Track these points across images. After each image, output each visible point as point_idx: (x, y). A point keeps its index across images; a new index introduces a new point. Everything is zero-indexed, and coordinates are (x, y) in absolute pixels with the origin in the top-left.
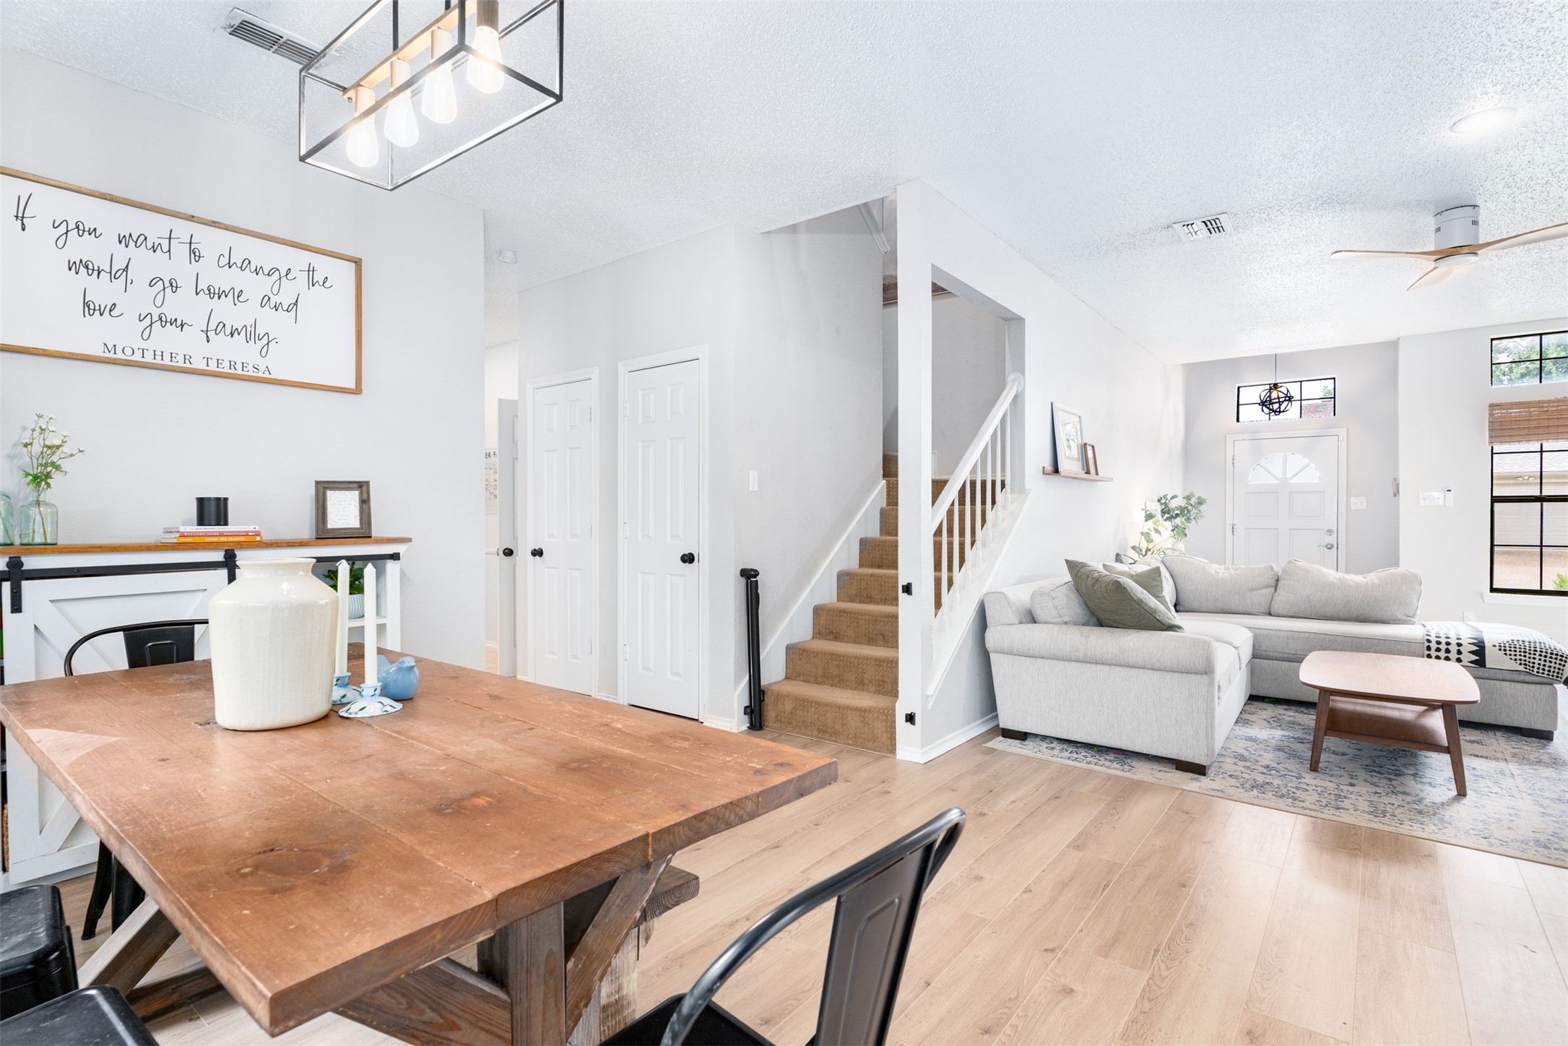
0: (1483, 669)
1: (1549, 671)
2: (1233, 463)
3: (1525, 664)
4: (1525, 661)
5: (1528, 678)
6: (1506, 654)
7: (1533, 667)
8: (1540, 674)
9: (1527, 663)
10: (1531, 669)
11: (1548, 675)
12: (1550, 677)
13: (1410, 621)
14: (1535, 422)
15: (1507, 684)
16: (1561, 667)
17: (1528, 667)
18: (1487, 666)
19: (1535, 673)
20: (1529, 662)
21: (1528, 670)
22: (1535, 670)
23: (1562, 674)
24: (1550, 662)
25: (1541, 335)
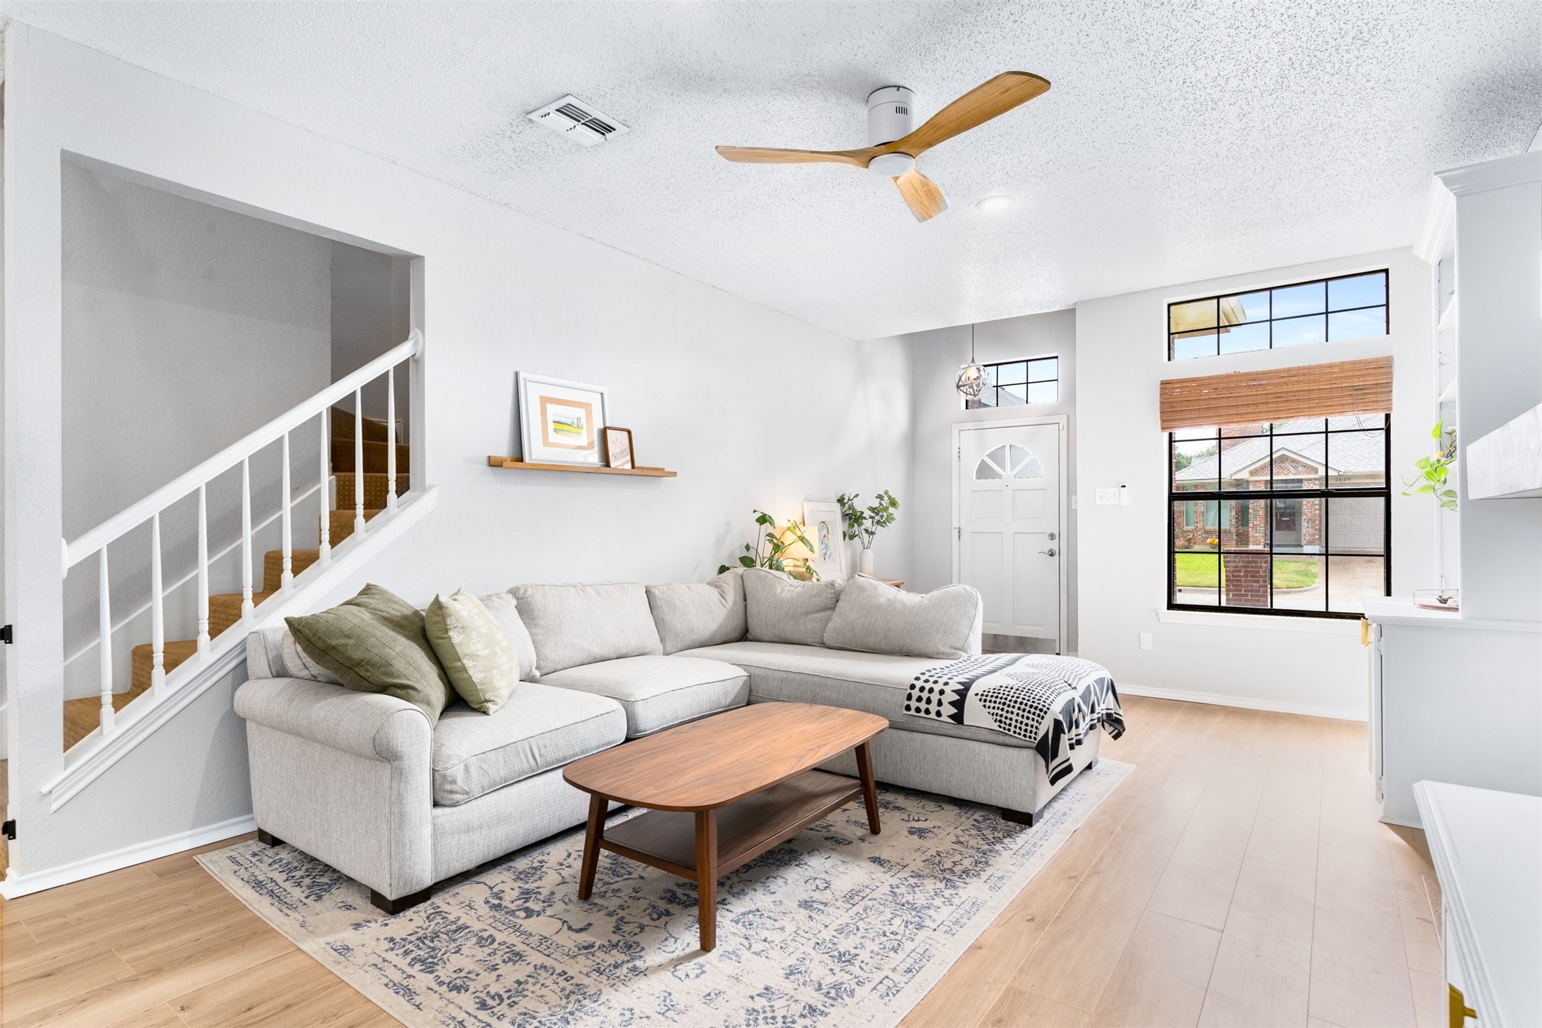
0: (960, 726)
1: (1026, 730)
2: (959, 457)
3: (1000, 721)
4: (1001, 716)
5: (1002, 739)
6: (985, 706)
7: (1010, 725)
8: (1016, 735)
9: (1003, 720)
10: (1007, 727)
11: (1025, 736)
12: (1027, 739)
13: (956, 654)
14: (1205, 402)
15: (985, 747)
16: (1035, 724)
17: (1003, 725)
18: (965, 723)
19: (1011, 733)
20: (1006, 718)
21: (1002, 730)
22: (1012, 729)
23: (1036, 733)
24: (1028, 718)
25: (1218, 298)
